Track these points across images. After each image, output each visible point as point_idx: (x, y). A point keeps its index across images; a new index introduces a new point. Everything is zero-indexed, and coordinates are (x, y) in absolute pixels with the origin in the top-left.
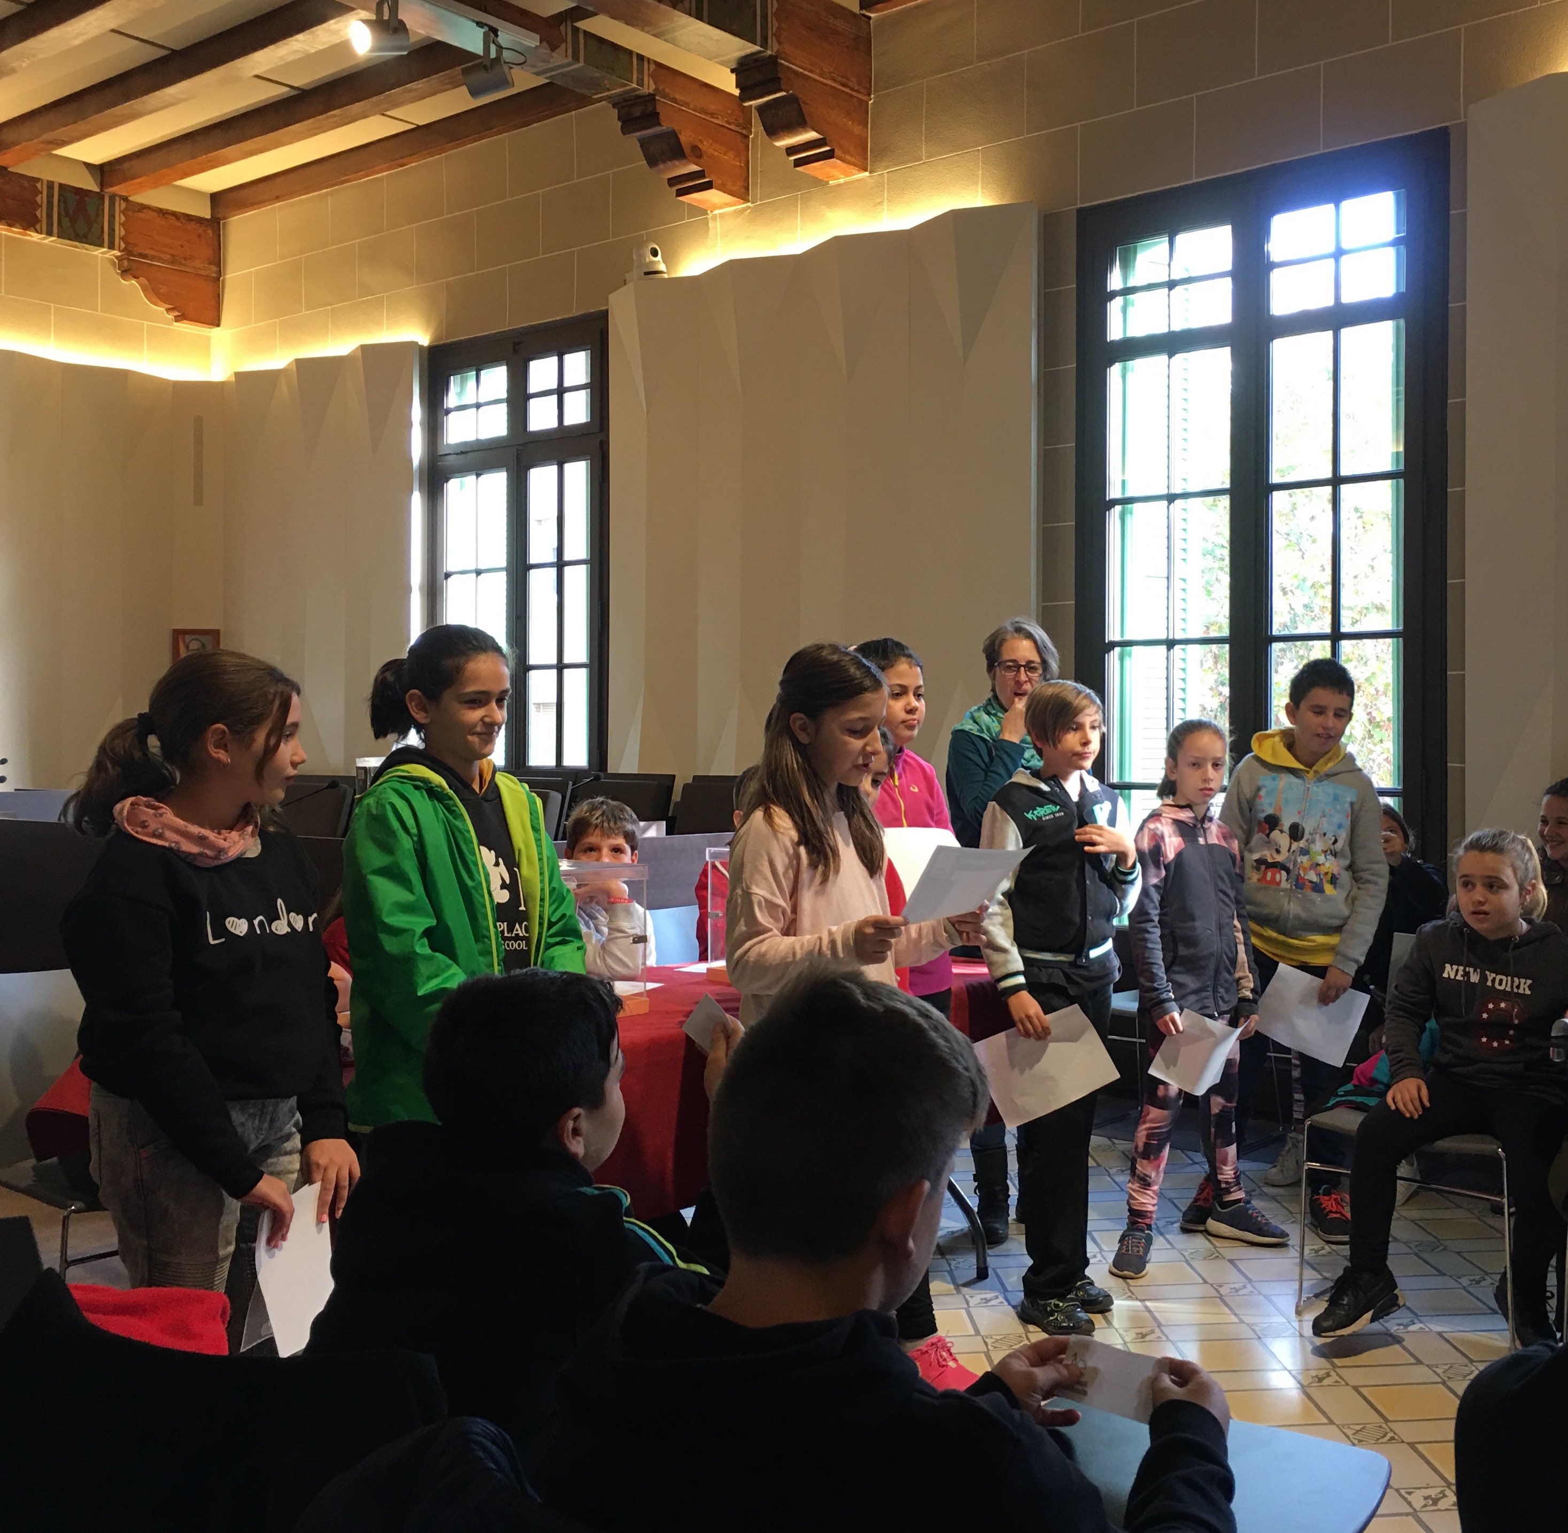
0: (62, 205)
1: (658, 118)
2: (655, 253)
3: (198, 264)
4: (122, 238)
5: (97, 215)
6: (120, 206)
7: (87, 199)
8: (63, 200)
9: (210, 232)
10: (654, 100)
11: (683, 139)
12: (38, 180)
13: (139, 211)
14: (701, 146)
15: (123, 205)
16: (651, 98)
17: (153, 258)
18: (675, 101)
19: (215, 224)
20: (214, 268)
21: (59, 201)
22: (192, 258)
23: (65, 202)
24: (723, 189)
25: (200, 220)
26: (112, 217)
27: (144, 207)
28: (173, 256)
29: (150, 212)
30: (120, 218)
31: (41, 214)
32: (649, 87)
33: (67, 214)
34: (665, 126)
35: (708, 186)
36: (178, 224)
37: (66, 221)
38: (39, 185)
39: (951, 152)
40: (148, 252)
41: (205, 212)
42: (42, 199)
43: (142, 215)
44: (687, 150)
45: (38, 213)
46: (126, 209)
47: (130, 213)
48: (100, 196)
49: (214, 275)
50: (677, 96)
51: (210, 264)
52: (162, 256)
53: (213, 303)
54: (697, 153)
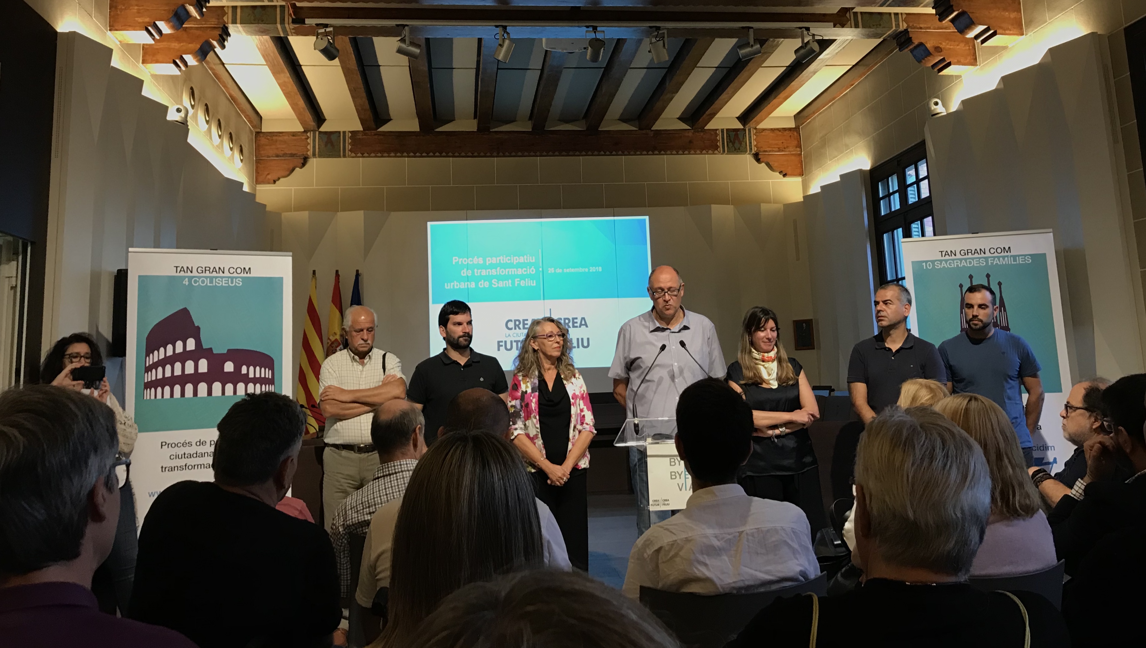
0: (728, 138)
1: (911, 40)
2: (936, 104)
3: (791, 149)
4: (755, 146)
5: (744, 138)
6: (753, 131)
7: (738, 132)
8: (728, 136)
9: (795, 133)
10: (908, 31)
11: (929, 46)
12: (717, 130)
13: (762, 132)
14: (941, 46)
15: (755, 131)
16: (906, 31)
17: (770, 151)
18: (921, 28)
19: (798, 129)
20: (798, 149)
21: (727, 136)
22: (787, 147)
23: (729, 136)
24: (959, 63)
25: (790, 129)
26: (750, 137)
27: (764, 130)
28: (779, 148)
29: (767, 131)
30: (753, 137)
31: (720, 144)
32: (903, 26)
33: (731, 141)
34: (916, 42)
35: (949, 64)
36: (780, 133)
37: (730, 145)
38: (718, 132)
39: (1060, 13)
40: (768, 149)
41: (793, 125)
42: (719, 138)
43: (763, 133)
44: (931, 50)
45: (718, 144)
46: (756, 132)
47: (757, 134)
48: (744, 130)
49: (799, 153)
50: (922, 26)
51: (796, 148)
52: (774, 149)
53: (799, 165)
54: (938, 49)
